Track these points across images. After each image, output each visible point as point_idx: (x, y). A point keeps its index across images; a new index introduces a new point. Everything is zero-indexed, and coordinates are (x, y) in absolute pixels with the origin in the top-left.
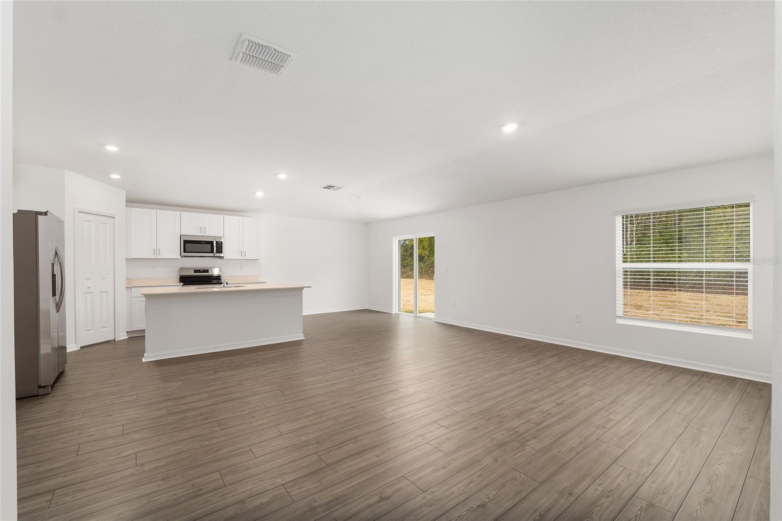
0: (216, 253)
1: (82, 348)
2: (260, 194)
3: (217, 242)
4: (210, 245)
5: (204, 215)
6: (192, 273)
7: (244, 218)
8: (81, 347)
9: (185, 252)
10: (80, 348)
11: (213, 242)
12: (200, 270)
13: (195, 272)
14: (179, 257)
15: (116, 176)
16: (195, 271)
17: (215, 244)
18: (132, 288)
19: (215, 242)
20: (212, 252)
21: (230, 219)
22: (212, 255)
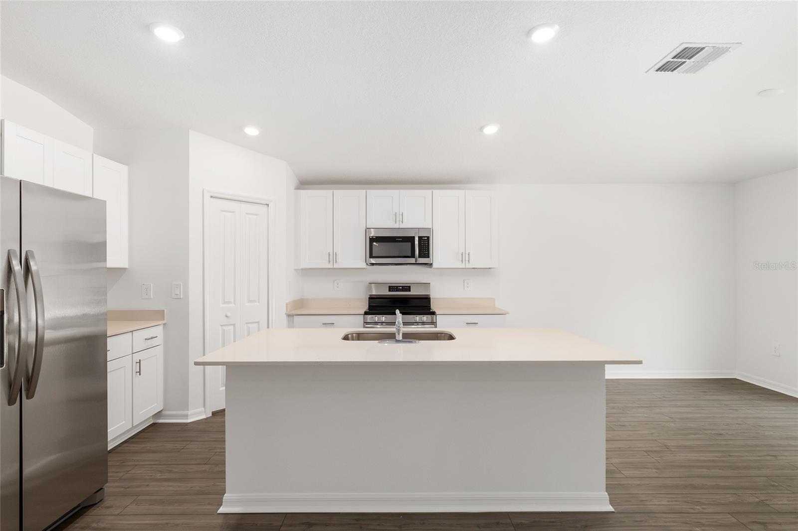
0: (420, 257)
1: (214, 414)
2: (491, 130)
3: (420, 238)
4: (410, 243)
5: (402, 191)
6: (386, 292)
7: (467, 191)
8: (213, 412)
9: (371, 256)
10: (211, 415)
11: (414, 237)
12: (397, 287)
13: (390, 291)
14: (364, 265)
15: (252, 131)
16: (391, 288)
17: (417, 242)
18: (295, 316)
19: (417, 239)
20: (413, 256)
21: (442, 196)
22: (412, 260)
